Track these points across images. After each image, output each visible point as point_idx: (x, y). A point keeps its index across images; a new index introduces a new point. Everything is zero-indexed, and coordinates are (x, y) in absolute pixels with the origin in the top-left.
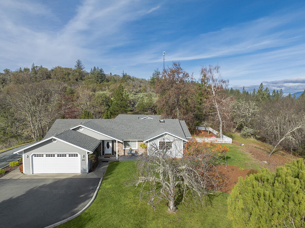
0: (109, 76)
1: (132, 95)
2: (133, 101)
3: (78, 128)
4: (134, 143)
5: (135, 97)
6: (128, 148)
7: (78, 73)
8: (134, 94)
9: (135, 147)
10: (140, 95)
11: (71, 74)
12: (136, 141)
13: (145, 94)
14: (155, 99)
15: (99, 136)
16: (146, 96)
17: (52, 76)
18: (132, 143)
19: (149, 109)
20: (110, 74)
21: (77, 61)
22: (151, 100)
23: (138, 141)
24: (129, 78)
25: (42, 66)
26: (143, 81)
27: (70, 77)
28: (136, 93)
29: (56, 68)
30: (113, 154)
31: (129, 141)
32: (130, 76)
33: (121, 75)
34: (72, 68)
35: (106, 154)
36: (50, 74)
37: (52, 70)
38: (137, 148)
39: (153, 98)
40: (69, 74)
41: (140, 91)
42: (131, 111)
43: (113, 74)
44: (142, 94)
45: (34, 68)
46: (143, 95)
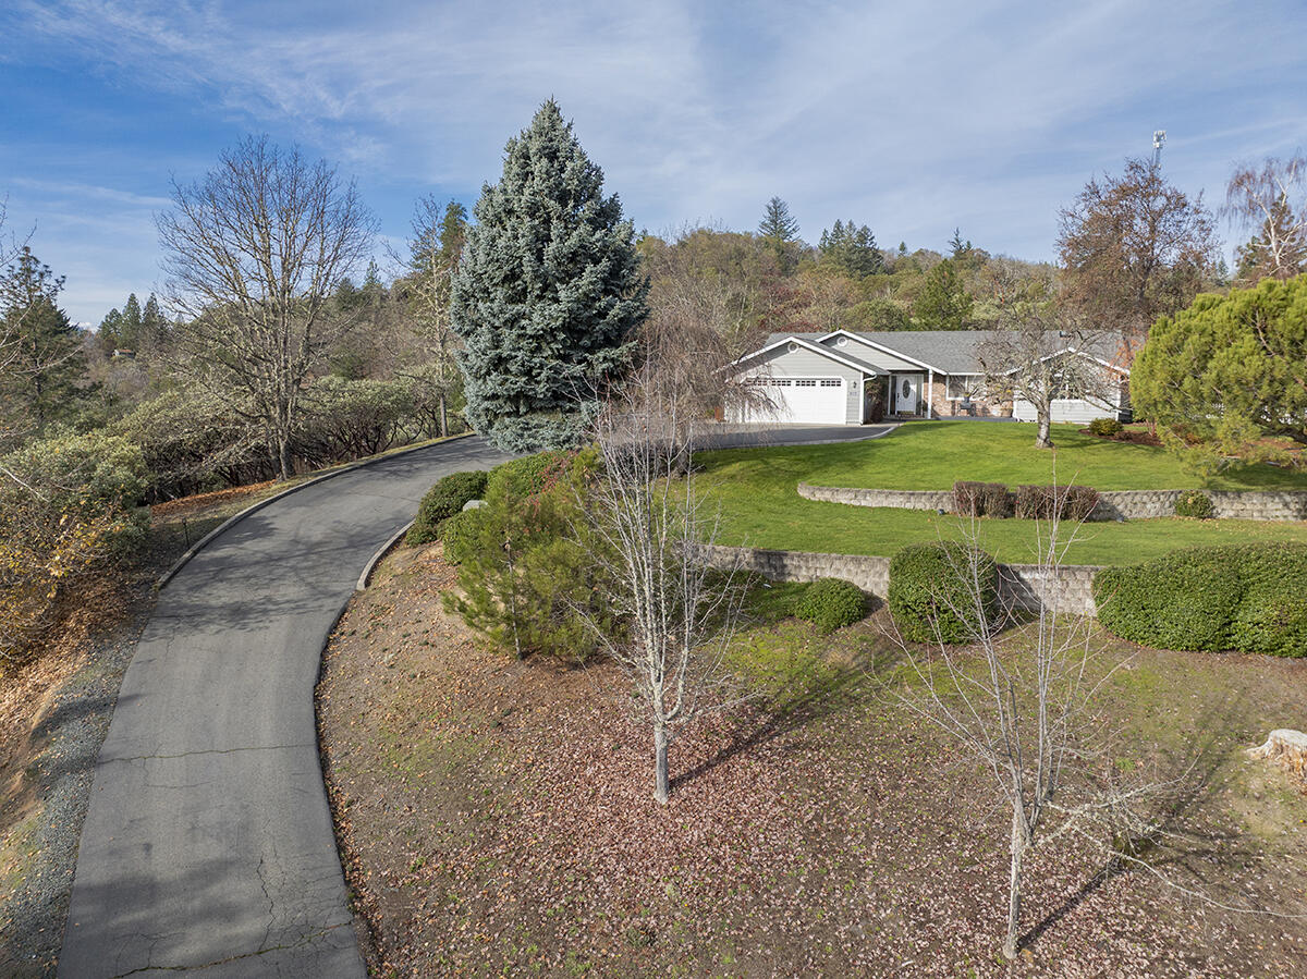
3: (834, 340)
4: (977, 383)
6: (958, 398)
7: (773, 250)
9: (981, 394)
11: (750, 256)
15: (886, 361)
20: (898, 248)
21: (771, 204)
24: (980, 260)
27: (746, 265)
29: (694, 237)
30: (918, 412)
31: (964, 377)
32: (986, 253)
33: (947, 251)
34: (751, 234)
35: (899, 413)
38: (984, 398)
43: (912, 249)
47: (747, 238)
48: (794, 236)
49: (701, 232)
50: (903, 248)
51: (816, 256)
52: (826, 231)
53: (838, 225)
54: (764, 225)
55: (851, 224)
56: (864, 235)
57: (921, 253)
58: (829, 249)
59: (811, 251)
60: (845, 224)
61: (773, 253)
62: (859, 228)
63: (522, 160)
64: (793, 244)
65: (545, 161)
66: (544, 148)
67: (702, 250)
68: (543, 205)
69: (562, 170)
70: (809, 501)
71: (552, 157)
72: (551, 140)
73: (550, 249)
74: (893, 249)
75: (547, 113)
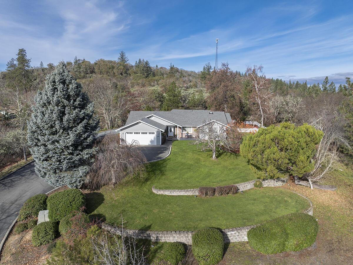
0: (155, 69)
1: (183, 91)
2: (184, 97)
3: (150, 117)
4: (190, 128)
5: (186, 93)
6: (184, 132)
7: (122, 66)
8: (185, 90)
9: (191, 132)
10: (191, 91)
11: (116, 68)
12: (191, 127)
13: (196, 89)
14: (206, 95)
15: (165, 123)
16: (197, 92)
17: (96, 70)
18: (188, 128)
19: (200, 104)
20: (155, 66)
21: (121, 53)
22: (202, 96)
23: (193, 127)
24: (177, 70)
25: (84, 59)
26: (192, 74)
27: (115, 70)
28: (187, 88)
29: (99, 61)
30: (174, 136)
31: (186, 127)
32: (178, 68)
33: (168, 68)
34: (116, 61)
35: (169, 137)
36: (94, 68)
37: (96, 64)
38: (192, 133)
39: (204, 94)
40: (113, 67)
41: (191, 87)
42: (182, 107)
43: (159, 67)
44: (193, 89)
45: (76, 62)
46: (194, 91)
47: (115, 63)
48: (128, 62)
49: (101, 60)
50: (157, 66)
51: (134, 68)
52: (136, 61)
53: (140, 60)
54: (119, 59)
55: (143, 60)
56: (147, 63)
57: (162, 68)
58: (137, 66)
59: (132, 66)
60: (142, 60)
61: (122, 67)
62: (145, 61)
63: (53, 83)
64: (127, 64)
65: (61, 86)
66: (61, 79)
67: (102, 66)
68: (62, 101)
69: (68, 89)
70: (157, 195)
71: (64, 82)
72: (63, 76)
73: (65, 118)
74: (154, 67)
75: (61, 67)
